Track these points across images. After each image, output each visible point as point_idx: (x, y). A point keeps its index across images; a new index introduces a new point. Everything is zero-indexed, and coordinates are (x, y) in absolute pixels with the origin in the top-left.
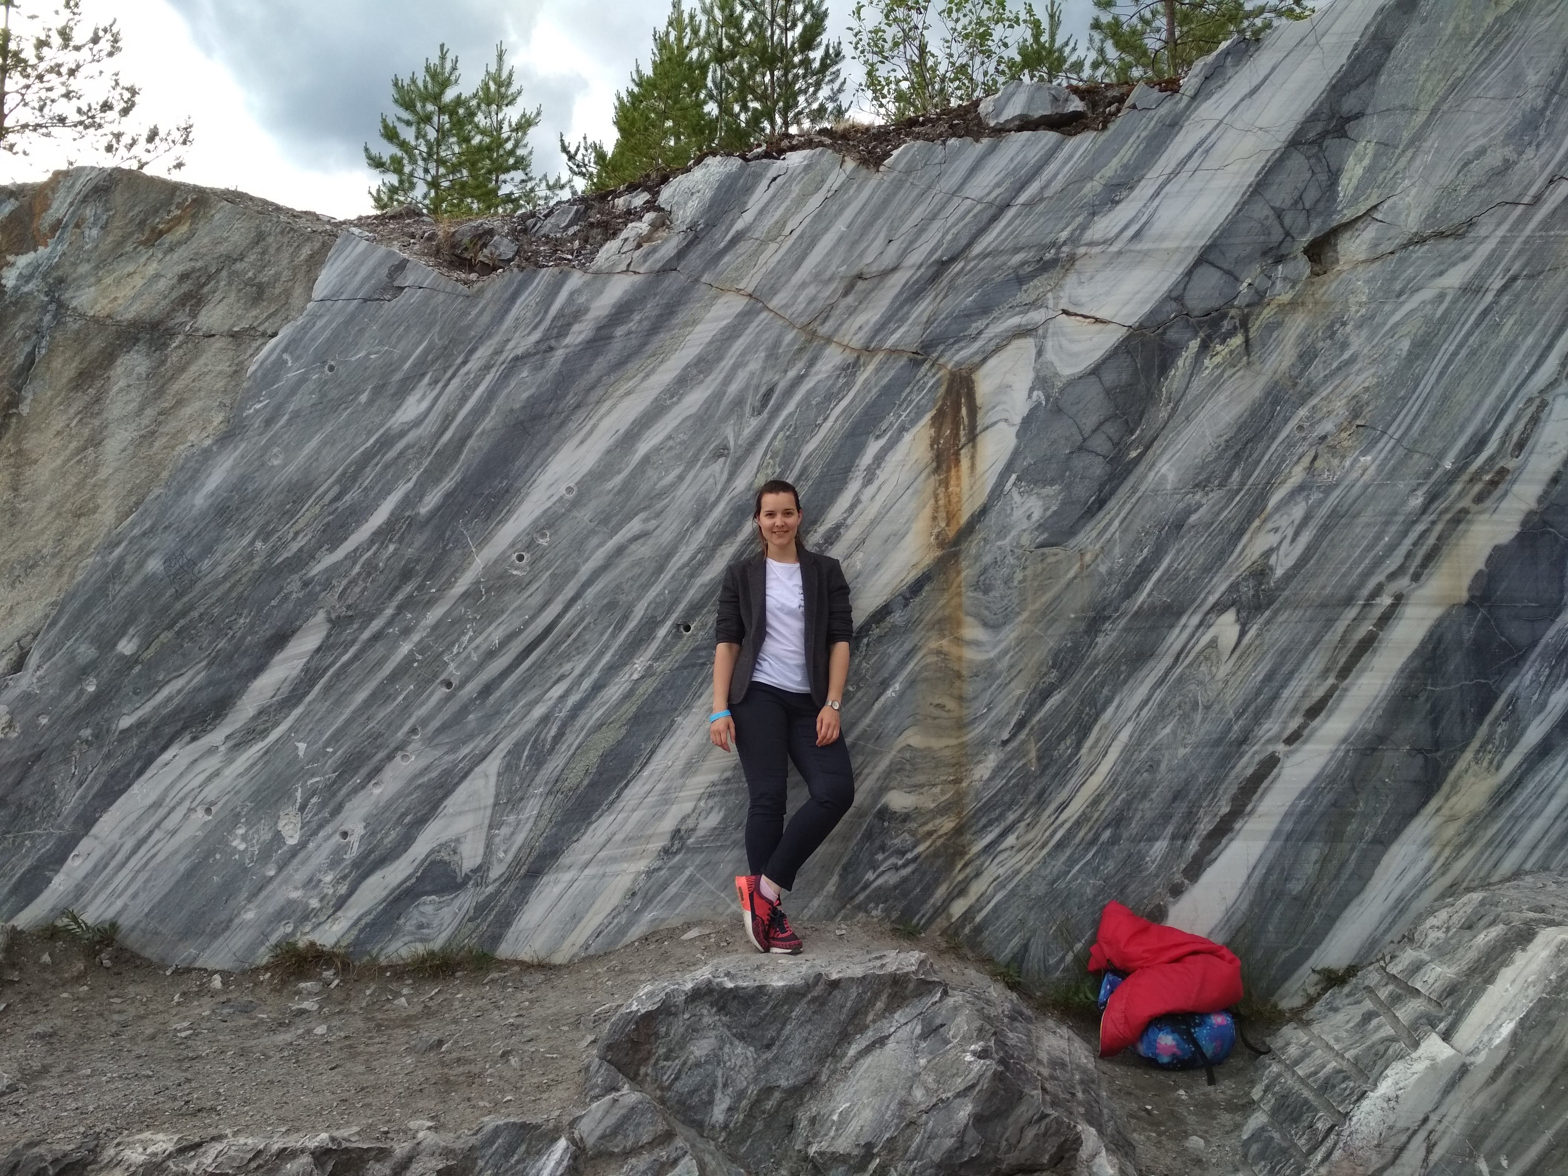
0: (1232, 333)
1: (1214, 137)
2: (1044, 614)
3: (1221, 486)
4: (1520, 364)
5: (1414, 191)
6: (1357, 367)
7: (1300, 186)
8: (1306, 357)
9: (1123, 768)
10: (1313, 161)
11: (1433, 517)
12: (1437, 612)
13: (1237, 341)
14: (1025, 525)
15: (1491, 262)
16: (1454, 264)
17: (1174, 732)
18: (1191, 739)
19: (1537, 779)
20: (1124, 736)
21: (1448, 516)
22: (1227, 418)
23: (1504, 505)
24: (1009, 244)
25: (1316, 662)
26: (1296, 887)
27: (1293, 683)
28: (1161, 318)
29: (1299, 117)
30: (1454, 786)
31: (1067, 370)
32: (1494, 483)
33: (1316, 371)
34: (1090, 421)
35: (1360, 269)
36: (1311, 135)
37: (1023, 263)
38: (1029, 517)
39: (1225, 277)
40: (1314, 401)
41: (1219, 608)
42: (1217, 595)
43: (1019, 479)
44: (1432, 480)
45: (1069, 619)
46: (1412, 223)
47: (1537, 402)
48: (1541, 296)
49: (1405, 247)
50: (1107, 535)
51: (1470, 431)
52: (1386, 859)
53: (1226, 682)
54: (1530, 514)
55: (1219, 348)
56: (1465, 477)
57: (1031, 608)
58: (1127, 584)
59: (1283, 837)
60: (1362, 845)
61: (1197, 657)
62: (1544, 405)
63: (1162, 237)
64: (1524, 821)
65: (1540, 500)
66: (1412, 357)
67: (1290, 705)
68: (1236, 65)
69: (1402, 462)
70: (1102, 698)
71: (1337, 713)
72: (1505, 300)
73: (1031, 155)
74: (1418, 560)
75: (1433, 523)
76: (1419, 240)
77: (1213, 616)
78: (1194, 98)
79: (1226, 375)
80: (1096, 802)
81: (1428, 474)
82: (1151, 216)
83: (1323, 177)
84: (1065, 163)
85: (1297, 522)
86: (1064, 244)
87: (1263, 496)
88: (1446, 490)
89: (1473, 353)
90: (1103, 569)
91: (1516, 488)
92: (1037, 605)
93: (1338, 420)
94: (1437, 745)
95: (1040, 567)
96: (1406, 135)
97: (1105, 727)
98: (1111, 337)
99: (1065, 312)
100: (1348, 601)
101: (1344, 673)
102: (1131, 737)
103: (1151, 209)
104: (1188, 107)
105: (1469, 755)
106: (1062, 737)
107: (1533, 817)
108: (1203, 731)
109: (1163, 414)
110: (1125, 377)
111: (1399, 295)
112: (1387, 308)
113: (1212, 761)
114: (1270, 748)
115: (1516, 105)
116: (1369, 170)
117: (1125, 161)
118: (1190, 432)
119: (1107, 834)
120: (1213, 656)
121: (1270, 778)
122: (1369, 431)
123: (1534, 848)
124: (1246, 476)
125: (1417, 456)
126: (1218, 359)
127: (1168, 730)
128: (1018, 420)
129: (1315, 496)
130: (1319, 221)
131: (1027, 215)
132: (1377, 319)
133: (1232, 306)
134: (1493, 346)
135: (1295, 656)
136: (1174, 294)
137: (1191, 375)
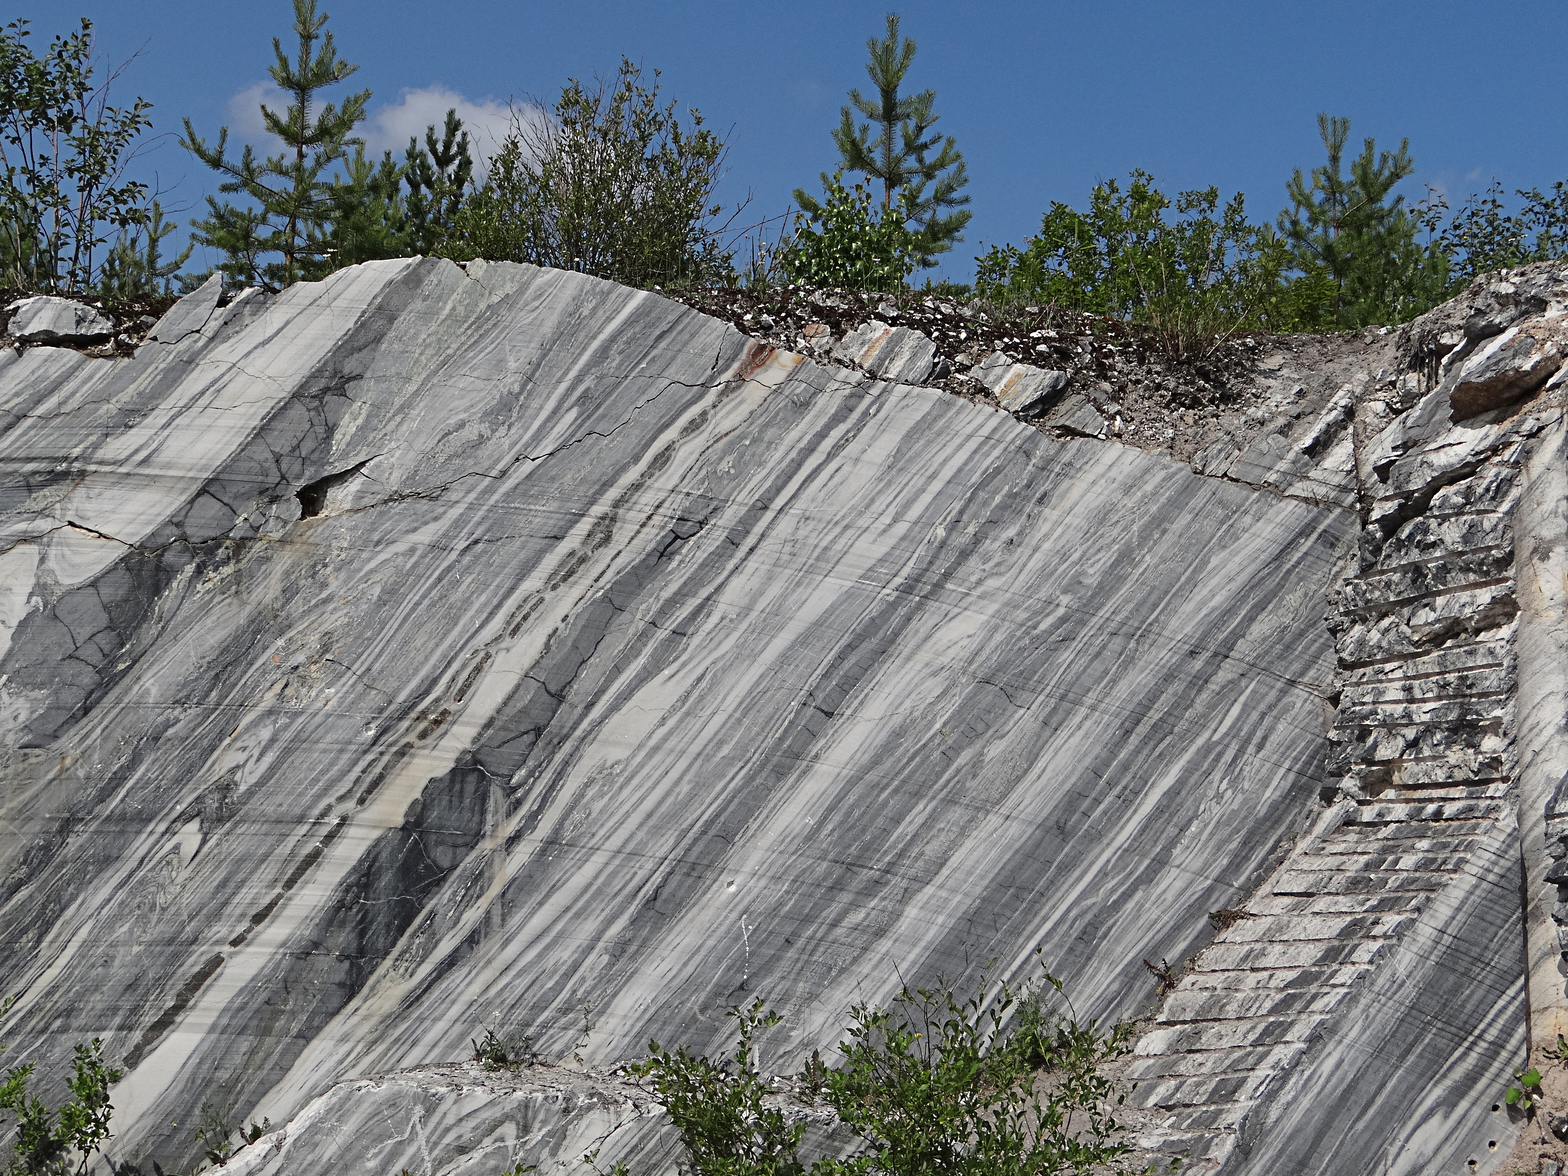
0: (226, 562)
1: (226, 378)
2: (20, 812)
3: (199, 704)
4: (472, 618)
5: (398, 453)
6: (331, 606)
7: (300, 435)
8: (289, 592)
9: (79, 963)
10: (312, 413)
11: (382, 749)
12: (376, 834)
13: (227, 570)
14: (11, 725)
15: (458, 524)
16: (426, 523)
17: (131, 931)
18: (147, 938)
19: (444, 986)
20: (83, 933)
21: (394, 749)
22: (212, 642)
23: (443, 743)
24: (22, 454)
25: (268, 872)
26: (223, 1075)
27: (244, 891)
28: (160, 540)
29: (306, 372)
30: (373, 988)
31: (69, 580)
32: (437, 723)
33: (297, 606)
34: (83, 634)
35: (344, 517)
36: (314, 390)
37: (34, 473)
38: (16, 718)
39: (226, 509)
40: (291, 634)
41: (185, 818)
42: (184, 805)
43: (9, 680)
44: (386, 714)
45: (44, 819)
46: (394, 482)
47: (482, 654)
48: (497, 559)
49: (386, 502)
50: (88, 742)
51: (423, 673)
52: (306, 1051)
53: (184, 887)
54: (465, 752)
55: (211, 575)
56: (413, 715)
57: (9, 805)
58: (103, 789)
59: (219, 1030)
60: (288, 1040)
61: (160, 862)
62: (488, 656)
63: (168, 466)
64: (427, 1023)
65: (475, 741)
66: (381, 602)
67: (238, 911)
68: (254, 314)
69: (360, 697)
70: (66, 897)
71: (280, 919)
72: (467, 559)
73: (53, 369)
74: (365, 786)
75: (382, 754)
76: (398, 497)
77: (179, 824)
78: (212, 339)
79: (215, 601)
80: (49, 994)
81: (381, 710)
82: (161, 444)
83: (320, 430)
84: (84, 382)
85: (263, 744)
86: (76, 459)
87: (236, 717)
88: (394, 726)
89: (433, 604)
90: (81, 773)
91: (456, 729)
92: (14, 803)
93: (309, 654)
94: (361, 951)
95: (21, 767)
96: (398, 402)
97: (67, 923)
98: (114, 553)
99: (71, 524)
100: (300, 820)
101: (290, 884)
102: (90, 933)
103: (161, 438)
104: (206, 346)
105: (388, 962)
106: (24, 931)
107: (436, 1020)
108: (158, 929)
109: (154, 631)
110: (121, 592)
111: (376, 545)
112: (364, 555)
113: (162, 959)
114: (217, 949)
115: (496, 386)
116: (360, 429)
117: (142, 388)
118: (176, 651)
119: (58, 1023)
120: (175, 862)
121: (214, 976)
122: (336, 666)
123: (434, 1046)
124: (222, 697)
125: (374, 692)
126: (209, 585)
127: (125, 928)
128: (14, 623)
129: (283, 721)
130: (312, 469)
131: (43, 428)
132: (355, 565)
133: (228, 538)
134: (452, 600)
135: (249, 865)
136: (175, 520)
137: (183, 598)
